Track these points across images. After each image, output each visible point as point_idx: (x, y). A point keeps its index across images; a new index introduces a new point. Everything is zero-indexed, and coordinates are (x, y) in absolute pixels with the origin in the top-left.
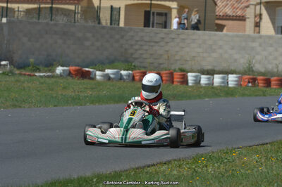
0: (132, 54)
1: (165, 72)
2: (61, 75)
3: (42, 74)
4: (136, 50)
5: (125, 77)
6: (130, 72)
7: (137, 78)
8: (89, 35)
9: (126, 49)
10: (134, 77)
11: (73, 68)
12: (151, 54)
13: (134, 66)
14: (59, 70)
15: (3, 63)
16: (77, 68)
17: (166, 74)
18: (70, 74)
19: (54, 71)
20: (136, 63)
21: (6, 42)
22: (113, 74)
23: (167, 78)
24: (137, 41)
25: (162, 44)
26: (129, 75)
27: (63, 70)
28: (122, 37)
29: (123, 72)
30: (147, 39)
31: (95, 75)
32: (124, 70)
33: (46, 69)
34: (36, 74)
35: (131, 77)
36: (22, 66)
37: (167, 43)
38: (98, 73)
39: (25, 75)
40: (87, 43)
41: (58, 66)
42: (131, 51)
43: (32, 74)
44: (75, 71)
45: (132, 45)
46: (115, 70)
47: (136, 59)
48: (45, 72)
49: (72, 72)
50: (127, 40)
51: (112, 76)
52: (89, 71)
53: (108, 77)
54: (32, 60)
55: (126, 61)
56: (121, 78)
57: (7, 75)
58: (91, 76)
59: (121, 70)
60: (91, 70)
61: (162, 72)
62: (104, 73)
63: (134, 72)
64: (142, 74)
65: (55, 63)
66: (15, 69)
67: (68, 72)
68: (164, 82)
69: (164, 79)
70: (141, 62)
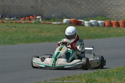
0: (106, 12)
1: (121, 21)
2: (66, 24)
3: (56, 23)
4: (109, 10)
5: (100, 24)
6: (103, 21)
7: (106, 24)
8: (84, 2)
9: (103, 10)
11: (72, 20)
12: (116, 12)
13: (108, 18)
14: (65, 21)
15: (38, 17)
16: (74, 19)
19: (62, 21)
20: (108, 17)
21: (40, 6)
24: (109, 5)
25: (122, 7)
26: (102, 23)
27: (67, 21)
28: (101, 3)
29: (99, 22)
30: (114, 4)
31: (84, 23)
32: (100, 20)
34: (53, 23)
35: (103, 24)
36: (48, 19)
38: (86, 22)
39: (47, 23)
40: (83, 7)
41: (64, 19)
42: (106, 11)
43: (51, 23)
44: (74, 21)
45: (106, 7)
46: (95, 21)
47: (108, 14)
48: (58, 22)
49: (72, 22)
50: (104, 5)
51: (93, 24)
52: (81, 21)
53: (91, 25)
54: (53, 16)
55: (102, 16)
56: (98, 25)
57: (37, 23)
58: (82, 24)
59: (98, 20)
60: (82, 20)
61: (119, 21)
62: (89, 22)
63: (105, 21)
64: (109, 23)
65: (63, 17)
66: (44, 20)
67: (70, 22)
68: (120, 26)
69: (120, 25)
70: (111, 16)
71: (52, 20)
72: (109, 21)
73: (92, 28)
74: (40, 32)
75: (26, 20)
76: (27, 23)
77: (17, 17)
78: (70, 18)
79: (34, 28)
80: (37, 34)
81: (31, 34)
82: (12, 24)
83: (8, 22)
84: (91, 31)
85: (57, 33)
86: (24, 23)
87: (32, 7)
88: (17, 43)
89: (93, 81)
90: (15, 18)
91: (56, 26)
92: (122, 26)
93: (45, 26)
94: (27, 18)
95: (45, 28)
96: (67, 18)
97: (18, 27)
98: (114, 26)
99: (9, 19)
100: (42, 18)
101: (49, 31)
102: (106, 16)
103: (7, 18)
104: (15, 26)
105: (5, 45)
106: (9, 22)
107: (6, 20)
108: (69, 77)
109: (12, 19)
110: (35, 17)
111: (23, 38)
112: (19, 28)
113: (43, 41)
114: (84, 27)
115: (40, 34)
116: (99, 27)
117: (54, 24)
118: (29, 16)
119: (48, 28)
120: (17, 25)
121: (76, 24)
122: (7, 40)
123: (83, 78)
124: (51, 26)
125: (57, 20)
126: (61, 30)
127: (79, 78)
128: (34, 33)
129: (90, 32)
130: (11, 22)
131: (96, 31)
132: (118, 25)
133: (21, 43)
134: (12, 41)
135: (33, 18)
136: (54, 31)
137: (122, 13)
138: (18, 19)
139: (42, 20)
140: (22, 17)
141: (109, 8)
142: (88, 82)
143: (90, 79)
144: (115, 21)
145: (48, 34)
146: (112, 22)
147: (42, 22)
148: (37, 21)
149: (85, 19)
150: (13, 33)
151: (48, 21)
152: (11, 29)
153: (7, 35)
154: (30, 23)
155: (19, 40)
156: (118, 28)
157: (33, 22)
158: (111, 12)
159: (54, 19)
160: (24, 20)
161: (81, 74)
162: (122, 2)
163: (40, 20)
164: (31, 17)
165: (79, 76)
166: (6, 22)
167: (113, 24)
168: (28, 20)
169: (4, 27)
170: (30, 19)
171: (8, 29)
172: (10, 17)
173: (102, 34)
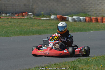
0: (87, 10)
1: (99, 17)
2: (53, 19)
3: (45, 19)
4: (89, 8)
5: (82, 20)
6: (84, 17)
7: (87, 20)
8: (68, 1)
9: (85, 8)
10: (86, 20)
11: (58, 16)
12: (96, 10)
13: (88, 15)
14: (52, 17)
15: (30, 14)
16: (60, 16)
17: (100, 18)
18: (57, 18)
19: (50, 17)
21: (31, 4)
22: (76, 18)
23: (101, 20)
24: (89, 4)
26: (83, 19)
27: (54, 17)
28: (83, 2)
29: (81, 18)
30: (94, 3)
31: (69, 19)
32: (82, 17)
33: (47, 16)
34: (42, 19)
36: (38, 15)
37: (103, 5)
38: (70, 18)
39: (37, 19)
40: (67, 5)
41: (52, 15)
43: (40, 19)
44: (60, 17)
45: (87, 6)
46: (78, 17)
47: (89, 11)
48: (47, 18)
49: (58, 18)
50: (85, 4)
51: (76, 19)
53: (74, 20)
54: (42, 13)
55: (84, 13)
56: (80, 20)
57: (29, 19)
58: (67, 19)
59: (80, 16)
60: (67, 17)
61: (98, 17)
62: (72, 18)
63: (86, 17)
64: (90, 18)
65: (51, 14)
66: (35, 16)
67: (56, 18)
68: (99, 22)
69: (99, 20)
70: (91, 13)
71: (42, 16)
72: (89, 17)
73: (75, 23)
74: (31, 26)
75: (19, 16)
76: (20, 18)
77: (12, 14)
78: (56, 15)
79: (26, 23)
80: (29, 28)
81: (24, 28)
82: (8, 19)
83: (4, 18)
84: (74, 25)
85: (45, 27)
86: (18, 18)
87: (25, 5)
88: (12, 36)
89: (76, 67)
90: (11, 14)
91: (45, 21)
92: (100, 21)
93: (36, 21)
94: (21, 15)
95: (35, 23)
96: (54, 15)
97: (13, 21)
98: (93, 22)
99: (6, 15)
100: (33, 15)
101: (38, 25)
102: (87, 13)
103: (4, 14)
104: (10, 21)
105: (2, 37)
106: (6, 17)
107: (3, 16)
108: (55, 64)
109: (8, 15)
110: (27, 14)
111: (17, 31)
112: (14, 23)
113: (34, 34)
114: (68, 22)
115: (31, 28)
116: (81, 22)
117: (44, 20)
118: (22, 13)
119: (38, 22)
120: (12, 20)
121: (62, 19)
122: (4, 33)
123: (67, 65)
124: (40, 22)
125: (46, 16)
126: (49, 25)
127: (63, 65)
128: (27, 27)
129: (73, 27)
130: (7, 17)
131: (78, 26)
132: (97, 20)
133: (15, 35)
134: (8, 34)
135: (26, 15)
136: (43, 25)
137: (100, 10)
138: (13, 15)
139: (33, 16)
140: (16, 14)
141: (89, 6)
142: (71, 68)
143: (73, 66)
144: (95, 17)
145: (38, 28)
146: (92, 18)
147: (33, 18)
148: (29, 17)
149: (69, 15)
150: (9, 27)
151: (38, 17)
152: (7, 24)
153: (4, 29)
154: (23, 18)
155: (13, 33)
156: (97, 23)
157: (26, 18)
158: (91, 10)
159: (43, 15)
160: (18, 16)
161: (66, 62)
162: (100, 1)
163: (31, 16)
164: (24, 13)
165: (64, 63)
166: (3, 18)
167: (93, 19)
168: (21, 16)
169: (1, 22)
170: (23, 16)
171: (5, 24)
172: (6, 14)
173: (84, 28)
